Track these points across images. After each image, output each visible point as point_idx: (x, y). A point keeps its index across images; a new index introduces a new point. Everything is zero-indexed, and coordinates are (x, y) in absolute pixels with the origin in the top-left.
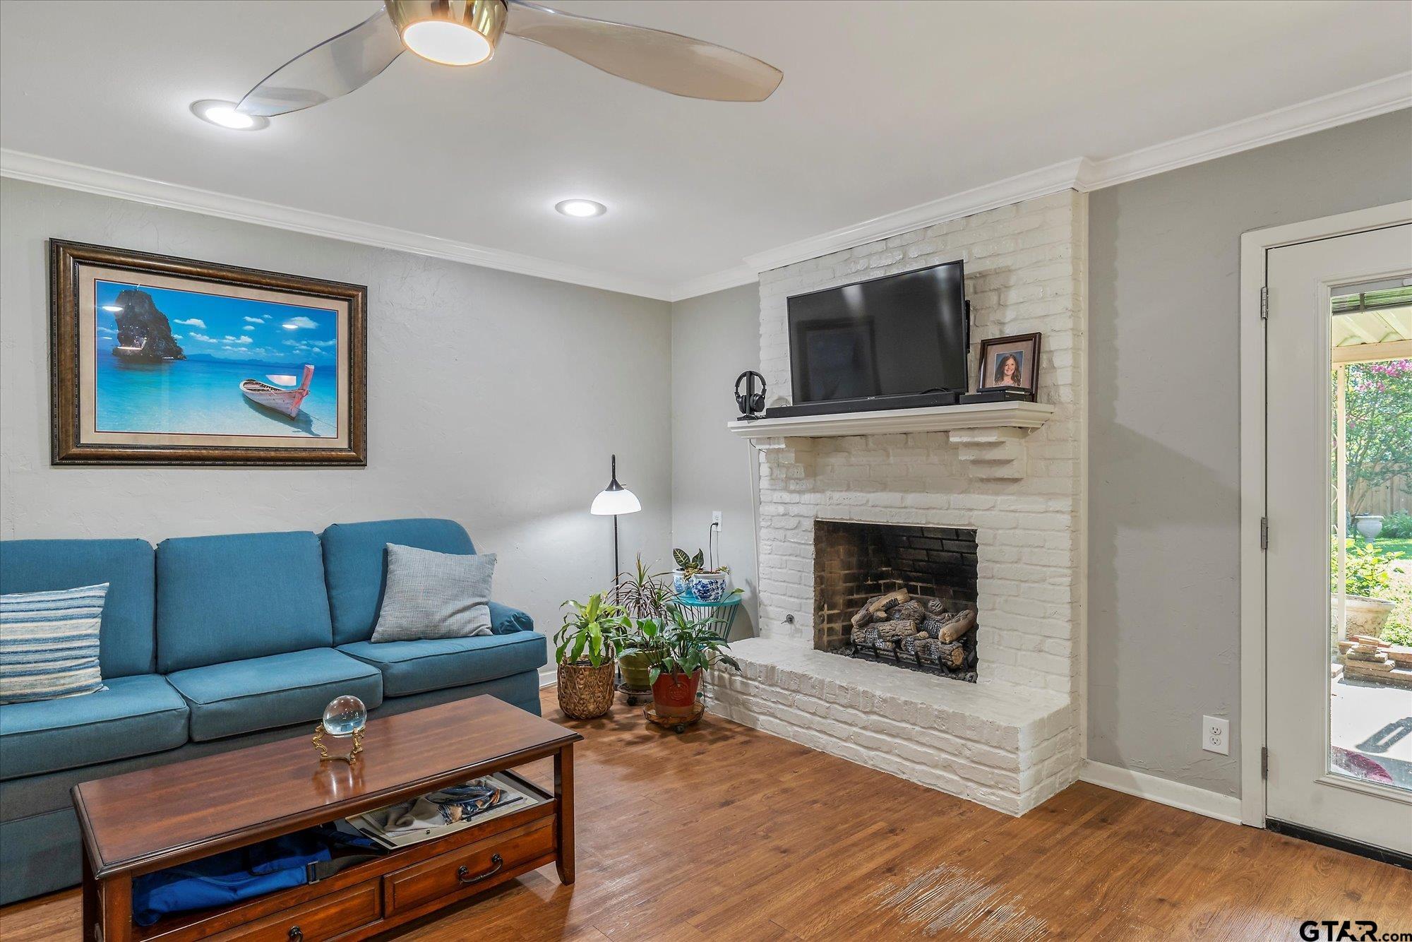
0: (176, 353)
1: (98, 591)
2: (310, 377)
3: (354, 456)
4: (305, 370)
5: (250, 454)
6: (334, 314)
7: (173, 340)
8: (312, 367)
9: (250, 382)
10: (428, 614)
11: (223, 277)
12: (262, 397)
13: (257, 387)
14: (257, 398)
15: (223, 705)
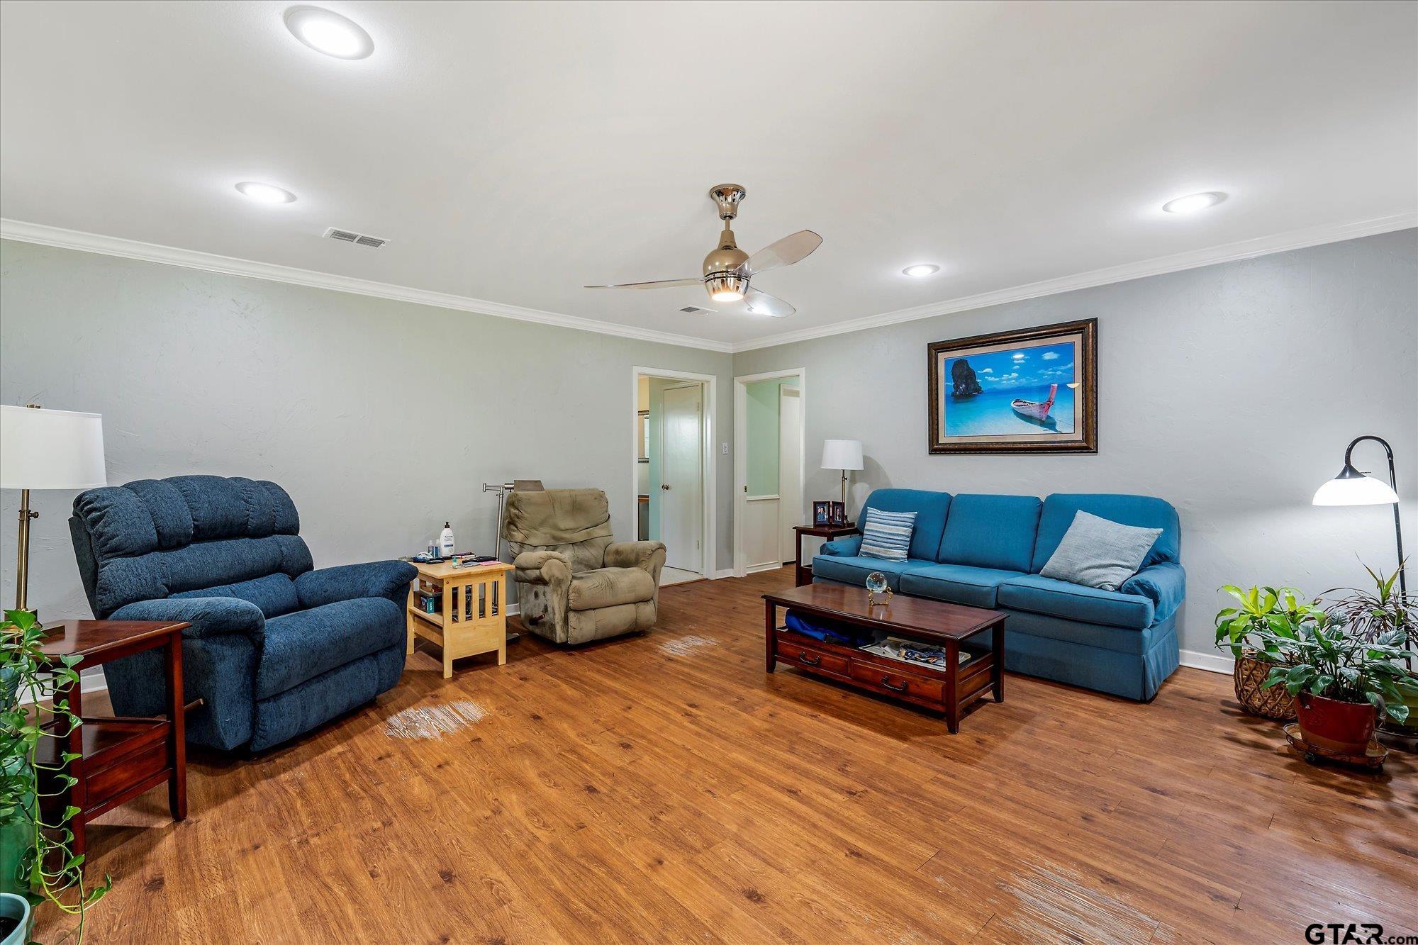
0: (978, 390)
1: (911, 515)
2: (1055, 392)
3: (1087, 445)
4: (1051, 388)
5: (1015, 446)
6: (1072, 344)
7: (977, 383)
8: (1056, 385)
9: (1017, 401)
10: (1072, 564)
11: (1000, 340)
12: (1024, 410)
13: (1021, 404)
14: (1021, 411)
15: (910, 577)
